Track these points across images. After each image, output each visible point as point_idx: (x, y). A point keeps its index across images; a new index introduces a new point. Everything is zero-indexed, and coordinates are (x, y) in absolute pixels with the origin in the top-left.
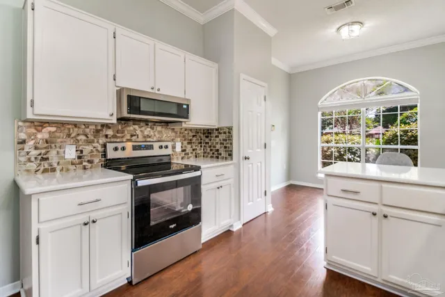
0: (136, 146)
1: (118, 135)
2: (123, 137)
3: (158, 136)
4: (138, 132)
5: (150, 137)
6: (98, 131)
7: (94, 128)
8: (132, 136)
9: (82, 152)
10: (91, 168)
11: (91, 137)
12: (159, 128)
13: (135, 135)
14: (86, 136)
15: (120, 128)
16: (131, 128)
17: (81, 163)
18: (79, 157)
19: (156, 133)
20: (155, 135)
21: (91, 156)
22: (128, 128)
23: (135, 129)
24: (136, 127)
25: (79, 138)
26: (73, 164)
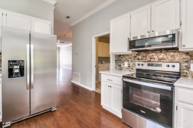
0: (149, 64)
1: (144, 58)
2: (146, 59)
3: (170, 59)
4: (155, 57)
5: (163, 59)
6: (135, 57)
7: (134, 56)
8: (151, 59)
9: (129, 64)
10: (132, 71)
11: (132, 59)
12: (172, 54)
13: (153, 58)
14: (131, 59)
15: (144, 55)
16: (151, 55)
17: (129, 69)
18: (129, 67)
19: (169, 57)
20: (168, 58)
21: (133, 67)
22: (149, 55)
23: (153, 55)
24: (154, 54)
25: (129, 60)
26: (127, 68)
